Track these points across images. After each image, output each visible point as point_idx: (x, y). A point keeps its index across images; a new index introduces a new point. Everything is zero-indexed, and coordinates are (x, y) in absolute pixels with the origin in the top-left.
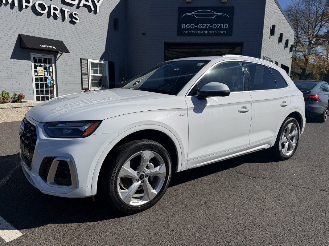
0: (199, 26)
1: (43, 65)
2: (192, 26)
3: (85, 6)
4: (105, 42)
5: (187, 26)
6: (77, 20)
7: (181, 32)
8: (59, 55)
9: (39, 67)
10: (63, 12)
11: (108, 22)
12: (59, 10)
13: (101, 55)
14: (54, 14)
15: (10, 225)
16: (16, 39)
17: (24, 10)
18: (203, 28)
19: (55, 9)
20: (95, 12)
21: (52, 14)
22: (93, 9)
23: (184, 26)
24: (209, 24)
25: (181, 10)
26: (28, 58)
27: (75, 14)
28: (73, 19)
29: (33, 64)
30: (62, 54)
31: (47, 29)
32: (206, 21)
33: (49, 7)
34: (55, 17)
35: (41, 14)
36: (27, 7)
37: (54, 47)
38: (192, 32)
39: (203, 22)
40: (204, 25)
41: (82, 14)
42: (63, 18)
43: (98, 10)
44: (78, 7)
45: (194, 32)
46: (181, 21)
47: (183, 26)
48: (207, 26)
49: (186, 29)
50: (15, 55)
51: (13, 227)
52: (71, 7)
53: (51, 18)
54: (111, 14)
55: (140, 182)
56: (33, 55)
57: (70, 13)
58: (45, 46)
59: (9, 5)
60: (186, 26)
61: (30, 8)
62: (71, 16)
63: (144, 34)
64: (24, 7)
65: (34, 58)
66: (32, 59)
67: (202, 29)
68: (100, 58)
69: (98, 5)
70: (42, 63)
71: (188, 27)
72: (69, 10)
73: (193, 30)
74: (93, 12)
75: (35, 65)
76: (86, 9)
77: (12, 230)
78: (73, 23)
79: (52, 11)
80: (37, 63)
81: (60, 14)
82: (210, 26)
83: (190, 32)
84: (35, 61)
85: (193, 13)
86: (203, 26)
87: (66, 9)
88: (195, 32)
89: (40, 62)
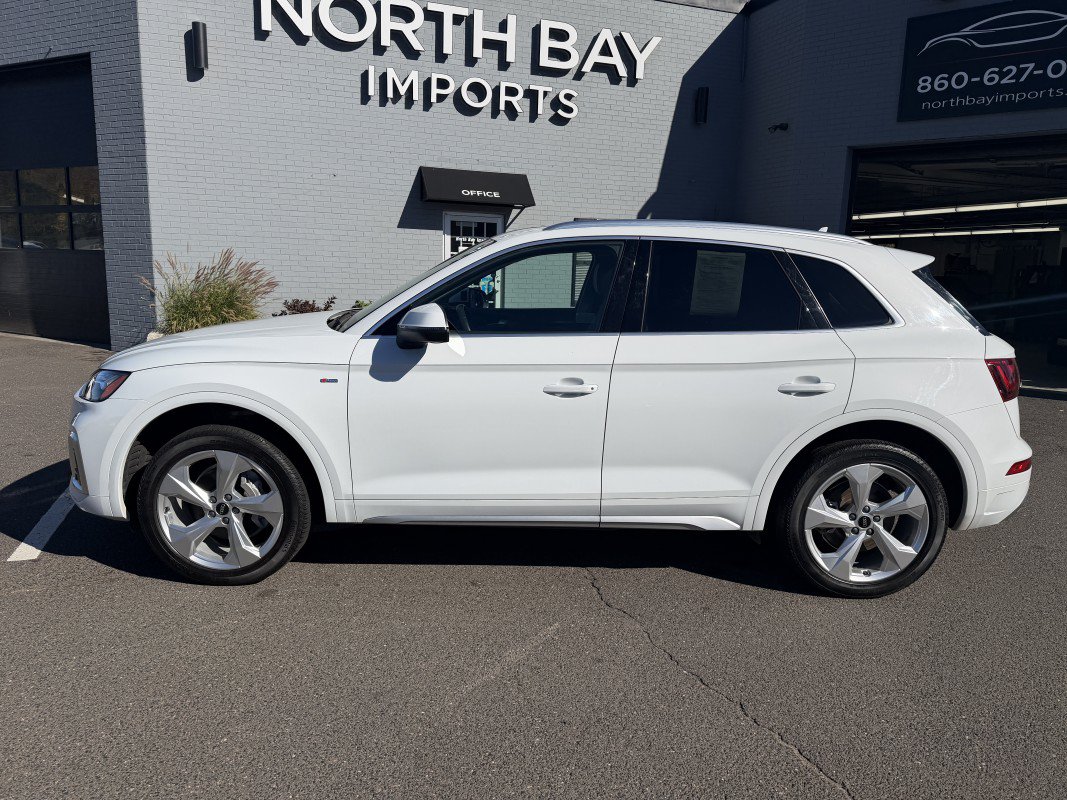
0: (989, 77)
1: (473, 240)
2: (960, 80)
3: (597, 67)
4: (660, 166)
5: (936, 83)
6: (569, 110)
7: (910, 106)
8: (515, 212)
9: (464, 245)
10: (532, 95)
11: (674, 104)
12: (521, 93)
13: (643, 204)
14: (509, 104)
16: (412, 179)
17: (436, 107)
18: (1004, 81)
19: (511, 92)
20: (632, 81)
21: (502, 107)
22: (622, 71)
23: (924, 84)
24: (1032, 66)
25: (919, 29)
26: (437, 226)
27: (568, 97)
28: (560, 112)
29: (448, 238)
30: (522, 209)
31: (490, 147)
32: (1017, 56)
33: (496, 91)
34: (511, 112)
35: (474, 111)
36: (441, 98)
37: (496, 195)
38: (954, 103)
39: (1000, 59)
40: (1010, 71)
41: (591, 97)
42: (534, 115)
43: (639, 74)
44: (579, 75)
45: (966, 102)
46: (912, 65)
47: (922, 84)
48: (1021, 72)
49: (933, 95)
50: (407, 221)
52: (560, 79)
53: (503, 116)
54: (684, 78)
56: (449, 217)
57: (551, 97)
58: (472, 193)
59: (403, 100)
60: (932, 83)
61: (449, 101)
62: (556, 104)
63: (784, 127)
64: (434, 99)
65: (453, 223)
66: (448, 226)
67: (1000, 88)
68: (638, 208)
69: (641, 59)
70: (470, 235)
71: (941, 85)
72: (549, 89)
73: (962, 93)
74: (624, 82)
75: (453, 240)
76: (605, 75)
78: (563, 122)
79: (503, 98)
80: (459, 235)
81: (527, 102)
82: (1035, 72)
83: (948, 103)
84: (455, 231)
85: (967, 31)
86: (1002, 75)
87: (541, 85)
88: (971, 101)
89: (467, 232)
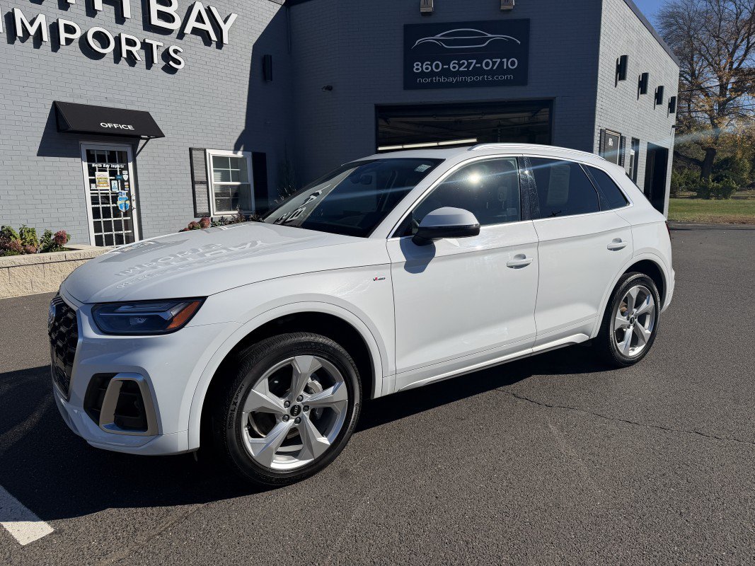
0: (453, 66)
1: (108, 166)
2: (437, 66)
3: (195, 31)
4: (245, 110)
5: (424, 67)
6: (178, 63)
7: (411, 81)
8: (142, 142)
9: (99, 171)
10: (147, 48)
11: (249, 65)
12: (139, 45)
13: (236, 138)
14: (129, 52)
15: (29, 512)
16: (48, 111)
17: (64, 48)
18: (461, 69)
19: (131, 43)
20: (220, 44)
21: (124, 55)
22: (214, 37)
23: (417, 67)
24: (475, 61)
25: (411, 32)
26: (76, 154)
27: (176, 51)
28: (171, 63)
29: (85, 165)
30: (148, 140)
31: (115, 87)
32: (467, 55)
33: (118, 40)
34: (131, 60)
35: (98, 56)
36: (69, 41)
37: (130, 127)
38: (436, 80)
39: (459, 55)
40: (464, 63)
41: (190, 51)
42: (150, 62)
43: (225, 40)
44: (181, 35)
45: (442, 79)
46: (411, 55)
47: (416, 67)
48: (470, 64)
49: (423, 74)
50: (46, 149)
51: (35, 516)
52: (166, 37)
53: (123, 62)
54: (255, 46)
55: (291, 421)
56: (85, 146)
57: (163, 50)
58: (110, 125)
59: (31, 40)
60: (422, 67)
61: (75, 45)
62: (166, 56)
63: (329, 88)
64: (63, 42)
65: (88, 151)
66: (84, 154)
67: (458, 73)
68: (233, 145)
69: (225, 28)
70: (105, 162)
71: (427, 69)
72: (161, 44)
73: (439, 74)
74: (214, 45)
75: (90, 167)
76: (199, 38)
77: (34, 520)
78: (173, 71)
79: (125, 48)
80: (94, 162)
81: (143, 52)
82: (477, 65)
83: (432, 80)
84: (90, 159)
85: (438, 36)
86: (460, 66)
87: (155, 41)
88: (444, 80)
89: (101, 159)
